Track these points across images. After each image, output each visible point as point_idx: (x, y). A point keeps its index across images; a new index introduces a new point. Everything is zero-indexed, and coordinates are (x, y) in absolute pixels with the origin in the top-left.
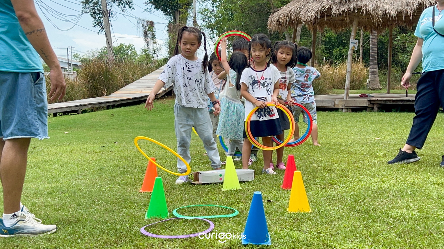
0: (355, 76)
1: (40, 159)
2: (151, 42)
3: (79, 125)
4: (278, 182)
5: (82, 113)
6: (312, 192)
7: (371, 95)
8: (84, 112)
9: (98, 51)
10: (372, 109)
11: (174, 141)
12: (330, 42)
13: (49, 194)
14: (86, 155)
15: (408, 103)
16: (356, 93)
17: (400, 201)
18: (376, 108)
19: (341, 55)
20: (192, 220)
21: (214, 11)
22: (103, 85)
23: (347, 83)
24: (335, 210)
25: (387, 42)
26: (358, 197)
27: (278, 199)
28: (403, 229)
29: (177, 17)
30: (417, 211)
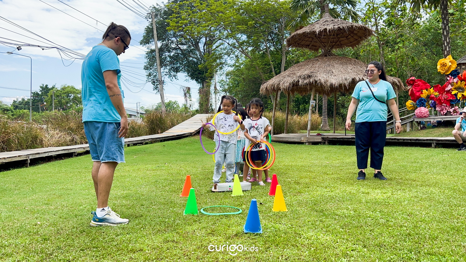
0: (314, 122)
2: (188, 100)
3: (143, 152)
4: (266, 191)
5: (145, 144)
6: (288, 197)
7: (323, 134)
8: (147, 143)
9: (155, 105)
10: (324, 143)
11: (202, 163)
12: (298, 101)
13: (124, 197)
14: (147, 172)
15: (346, 140)
16: (314, 133)
17: (343, 204)
18: (326, 143)
19: (305, 109)
20: (213, 216)
21: (227, 81)
22: (158, 127)
23: (309, 127)
24: (302, 210)
25: (333, 101)
26: (316, 201)
27: (267, 202)
28: (345, 223)
29: (205, 85)
30: (353, 211)
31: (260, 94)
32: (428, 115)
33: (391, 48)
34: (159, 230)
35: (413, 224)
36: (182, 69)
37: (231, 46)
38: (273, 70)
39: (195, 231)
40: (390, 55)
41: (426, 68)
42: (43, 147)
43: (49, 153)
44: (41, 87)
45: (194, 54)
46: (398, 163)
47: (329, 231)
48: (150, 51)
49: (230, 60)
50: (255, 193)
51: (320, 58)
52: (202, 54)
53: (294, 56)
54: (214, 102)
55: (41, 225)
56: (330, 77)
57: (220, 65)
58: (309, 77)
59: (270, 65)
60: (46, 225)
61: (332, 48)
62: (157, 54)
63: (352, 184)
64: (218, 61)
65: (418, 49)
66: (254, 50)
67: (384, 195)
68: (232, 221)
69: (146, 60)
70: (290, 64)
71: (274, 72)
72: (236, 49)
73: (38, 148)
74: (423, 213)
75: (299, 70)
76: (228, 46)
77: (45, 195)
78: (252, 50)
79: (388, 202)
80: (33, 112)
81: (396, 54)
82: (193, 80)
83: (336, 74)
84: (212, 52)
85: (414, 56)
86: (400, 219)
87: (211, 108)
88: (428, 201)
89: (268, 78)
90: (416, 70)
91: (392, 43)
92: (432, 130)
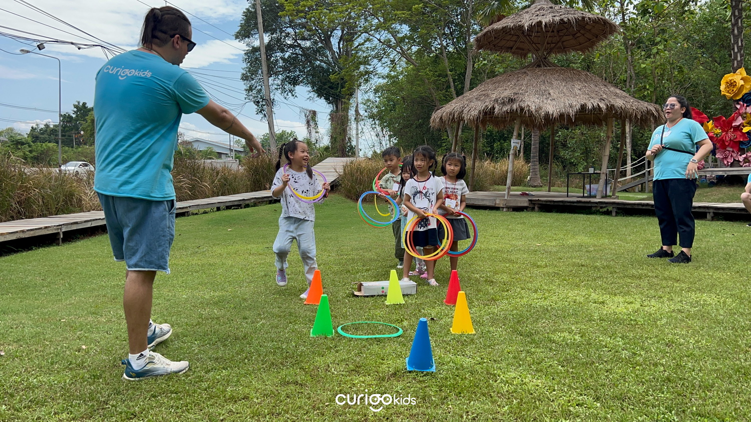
0: (516, 172)
1: (205, 261)
2: (313, 131)
3: (242, 222)
4: (441, 296)
5: (245, 208)
6: (475, 309)
7: (531, 193)
8: (247, 206)
9: (260, 137)
10: (533, 209)
11: (336, 242)
12: (491, 135)
13: (216, 304)
14: (251, 257)
15: (569, 204)
16: (517, 191)
17: (563, 322)
18: (536, 208)
19: (502, 149)
20: (356, 340)
21: (376, 101)
22: (266, 178)
23: (509, 181)
24: (498, 332)
25: (549, 137)
26: (521, 316)
27: (441, 317)
28: (566, 357)
29: (340, 106)
30: (579, 335)
31: (430, 126)
32: (702, 165)
33: (645, 51)
34: (273, 363)
35: (674, 361)
36: (303, 79)
37: (383, 44)
38: (452, 84)
39: (329, 366)
40: (644, 63)
41: (703, 85)
42: (82, 211)
43: (93, 222)
44: (75, 106)
45: (324, 55)
46: (652, 247)
47: (541, 371)
48: (252, 50)
49: (382, 68)
50: (423, 300)
51: (530, 70)
52: (337, 55)
53: (486, 62)
54: (354, 136)
55: (87, 351)
56: (545, 101)
57: (366, 75)
58: (511, 101)
59: (447, 76)
60: (96, 351)
61: (549, 53)
62: (264, 57)
63: (578, 286)
64: (362, 68)
65: (690, 52)
66: (421, 50)
67: (629, 306)
68: (388, 349)
69: (245, 65)
70: (480, 74)
71: (453, 88)
72: (391, 49)
73: (74, 212)
74: (691, 341)
75: (495, 89)
76: (378, 44)
77: (90, 296)
78: (418, 52)
79: (635, 320)
80: (63, 146)
81: (653, 62)
82: (321, 97)
83: (555, 96)
84: (353, 52)
85: (683, 65)
86: (654, 351)
87: (349, 144)
88: (698, 319)
89: (443, 98)
90: (685, 88)
91: (647, 44)
92: (708, 190)
